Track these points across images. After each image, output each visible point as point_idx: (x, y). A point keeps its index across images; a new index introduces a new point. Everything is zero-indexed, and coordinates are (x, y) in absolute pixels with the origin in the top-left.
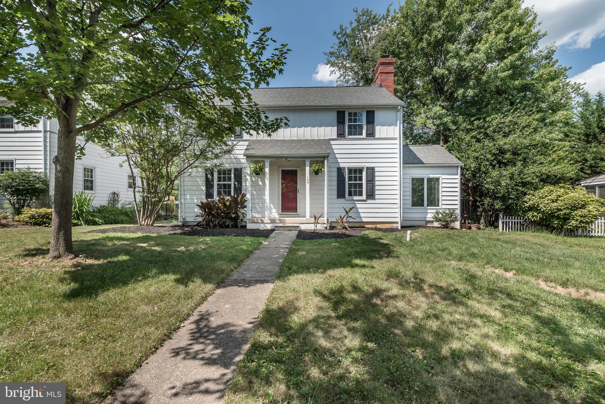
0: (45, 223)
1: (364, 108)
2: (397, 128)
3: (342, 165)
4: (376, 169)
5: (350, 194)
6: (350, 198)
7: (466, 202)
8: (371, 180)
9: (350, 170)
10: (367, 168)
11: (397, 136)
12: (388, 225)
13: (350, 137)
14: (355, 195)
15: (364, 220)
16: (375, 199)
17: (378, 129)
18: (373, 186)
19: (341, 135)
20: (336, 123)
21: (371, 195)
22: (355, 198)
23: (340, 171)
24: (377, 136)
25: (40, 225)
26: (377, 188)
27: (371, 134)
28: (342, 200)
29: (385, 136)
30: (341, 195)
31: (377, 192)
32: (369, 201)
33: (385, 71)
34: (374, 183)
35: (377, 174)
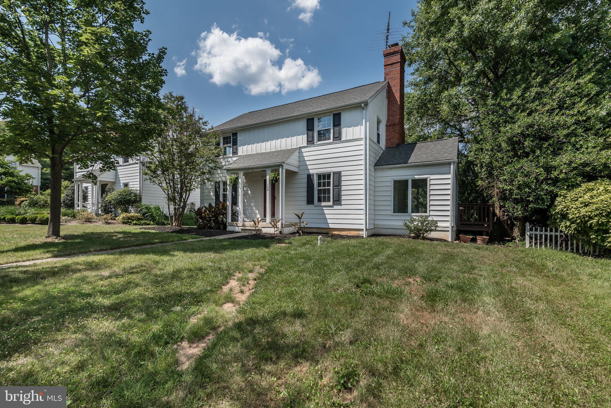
0: (129, 222)
1: (331, 112)
2: (363, 127)
3: (311, 172)
4: (343, 174)
5: (320, 200)
6: (319, 204)
7: (484, 208)
8: (338, 185)
9: (319, 176)
10: (333, 172)
11: (363, 136)
12: (355, 232)
13: (319, 143)
14: (325, 201)
15: (331, 226)
16: (341, 205)
17: (344, 130)
18: (340, 191)
19: (310, 142)
20: (306, 131)
21: (338, 201)
22: (323, 204)
23: (309, 177)
24: (343, 138)
25: (126, 224)
26: (343, 193)
27: (338, 138)
28: (311, 206)
29: (351, 138)
30: (310, 201)
31: (343, 198)
32: (335, 207)
33: (389, 63)
34: (341, 188)
35: (343, 178)
